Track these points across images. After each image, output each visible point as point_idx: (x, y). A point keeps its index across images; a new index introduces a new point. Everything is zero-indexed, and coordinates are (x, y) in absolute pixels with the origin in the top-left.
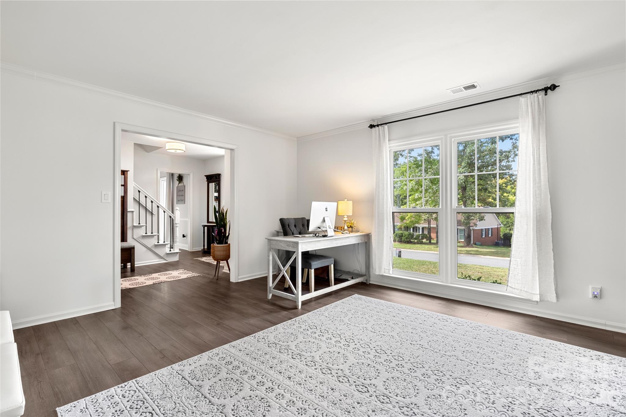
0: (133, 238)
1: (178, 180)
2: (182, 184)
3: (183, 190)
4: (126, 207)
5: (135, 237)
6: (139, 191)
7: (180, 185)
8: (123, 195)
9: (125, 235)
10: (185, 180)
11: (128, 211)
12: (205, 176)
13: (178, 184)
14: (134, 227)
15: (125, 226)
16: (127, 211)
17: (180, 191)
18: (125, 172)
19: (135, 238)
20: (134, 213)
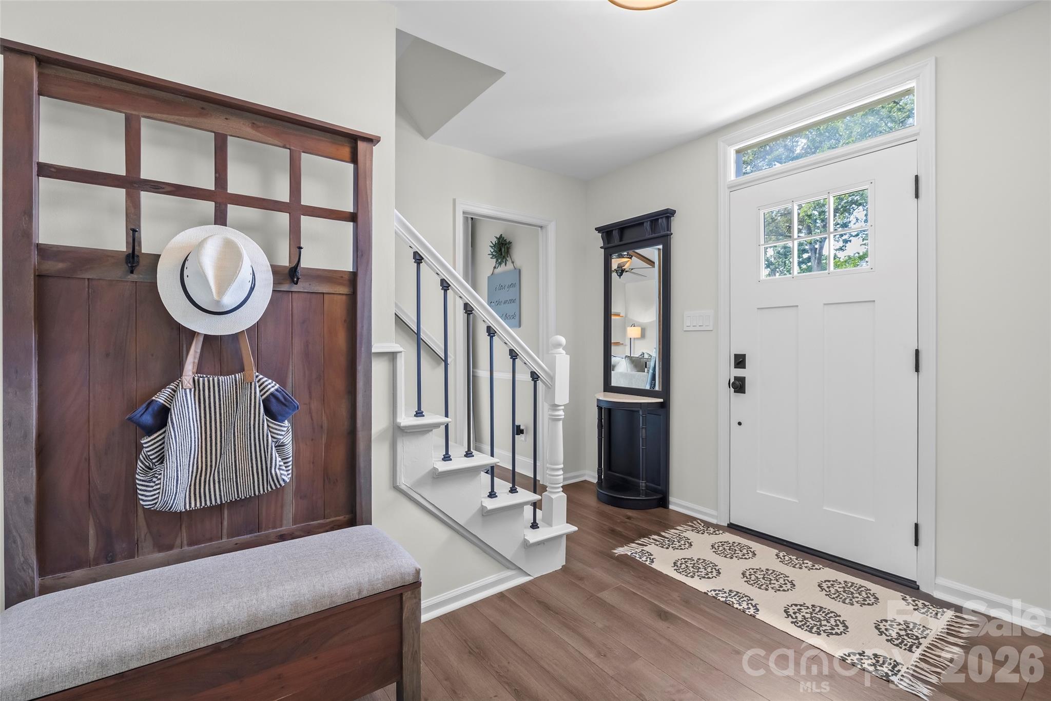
0: (396, 488)
1: (493, 256)
2: (510, 266)
3: (512, 285)
4: (365, 332)
5: (403, 481)
6: (416, 254)
7: (502, 269)
8: (350, 268)
9: (361, 480)
10: (519, 254)
11: (374, 350)
12: (596, 229)
13: (495, 268)
14: (398, 432)
15: (361, 435)
16: (370, 354)
17: (502, 287)
18: (361, 145)
19: (403, 487)
20: (401, 362)
